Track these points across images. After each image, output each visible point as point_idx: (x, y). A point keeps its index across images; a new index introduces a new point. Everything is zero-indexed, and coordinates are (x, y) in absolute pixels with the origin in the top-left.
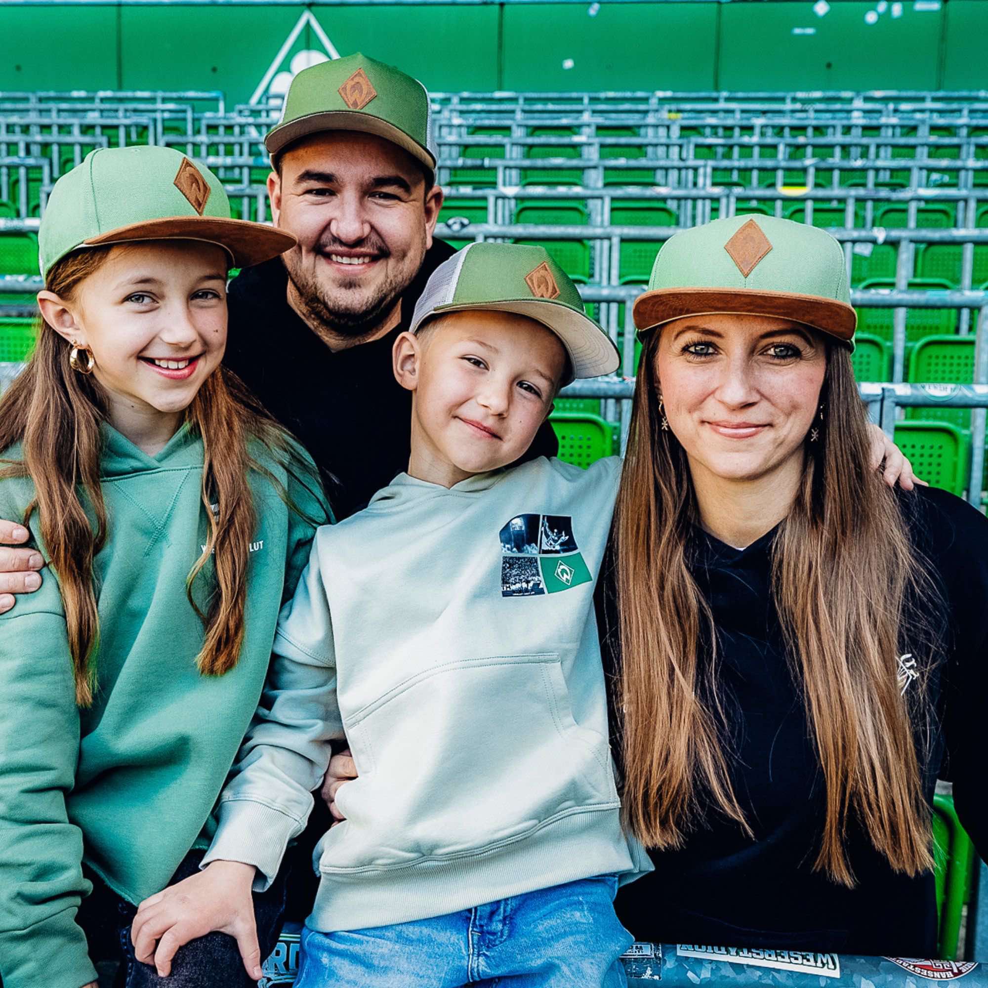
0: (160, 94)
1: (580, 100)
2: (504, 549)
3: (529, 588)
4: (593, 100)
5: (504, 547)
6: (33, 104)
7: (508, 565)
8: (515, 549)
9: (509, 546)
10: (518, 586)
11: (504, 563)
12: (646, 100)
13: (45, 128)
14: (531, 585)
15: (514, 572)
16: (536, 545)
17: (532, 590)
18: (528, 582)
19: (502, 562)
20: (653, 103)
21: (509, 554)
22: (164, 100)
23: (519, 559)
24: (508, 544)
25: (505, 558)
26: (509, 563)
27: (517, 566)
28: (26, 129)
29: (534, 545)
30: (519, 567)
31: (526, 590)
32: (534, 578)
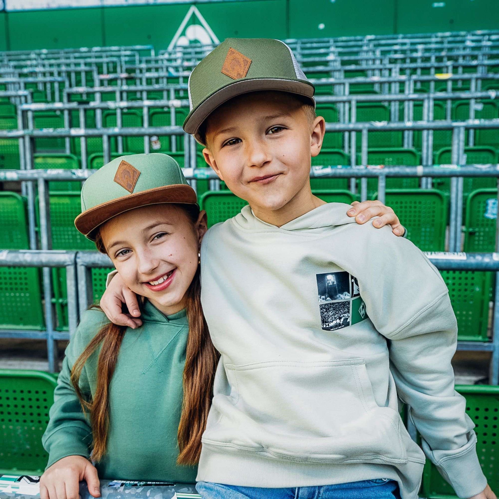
0: (123, 48)
1: (328, 42)
2: (320, 300)
3: (341, 323)
4: (335, 42)
5: (320, 298)
6: (62, 54)
7: (325, 310)
8: (328, 298)
9: (324, 297)
10: (334, 322)
11: (321, 309)
12: (361, 40)
13: (68, 65)
14: (342, 320)
15: (330, 314)
16: (349, 293)
17: (343, 324)
18: (340, 318)
19: (319, 309)
20: (365, 42)
21: (325, 302)
22: (125, 50)
23: (333, 304)
24: (323, 295)
25: (321, 306)
26: (324, 308)
27: (332, 309)
28: (59, 65)
29: (346, 293)
30: (334, 309)
31: (340, 325)
32: (344, 315)
